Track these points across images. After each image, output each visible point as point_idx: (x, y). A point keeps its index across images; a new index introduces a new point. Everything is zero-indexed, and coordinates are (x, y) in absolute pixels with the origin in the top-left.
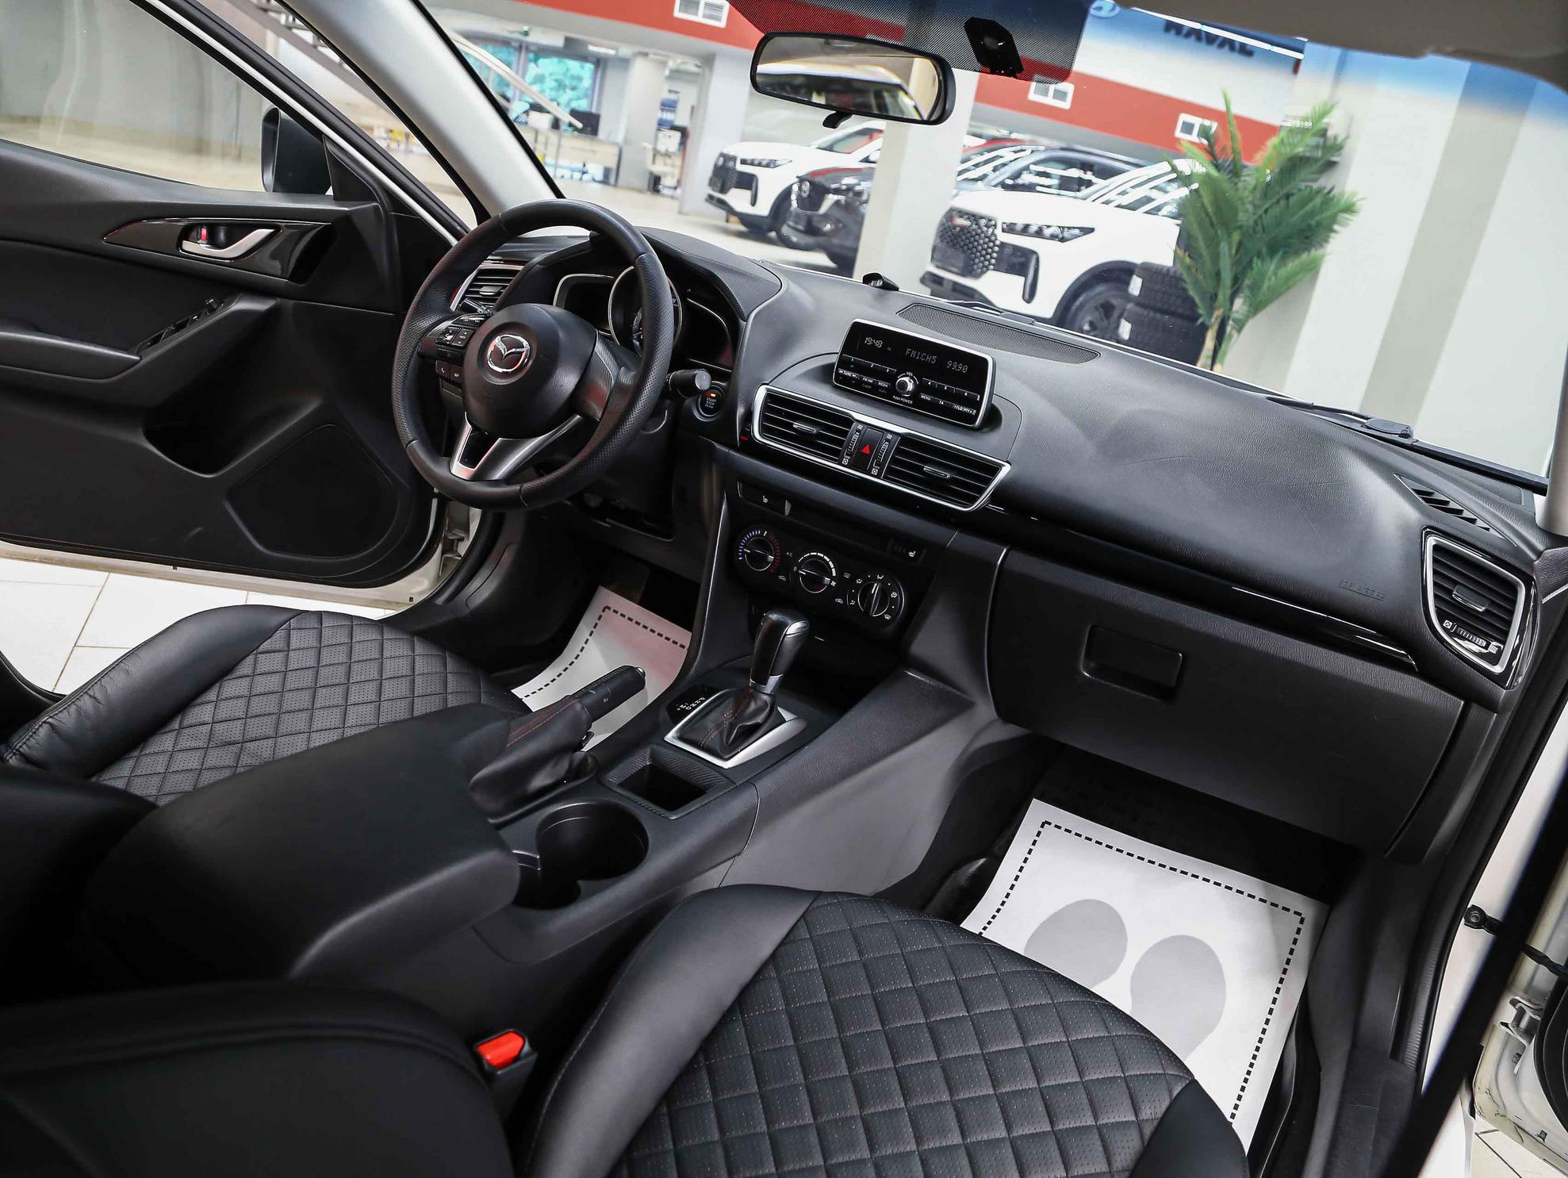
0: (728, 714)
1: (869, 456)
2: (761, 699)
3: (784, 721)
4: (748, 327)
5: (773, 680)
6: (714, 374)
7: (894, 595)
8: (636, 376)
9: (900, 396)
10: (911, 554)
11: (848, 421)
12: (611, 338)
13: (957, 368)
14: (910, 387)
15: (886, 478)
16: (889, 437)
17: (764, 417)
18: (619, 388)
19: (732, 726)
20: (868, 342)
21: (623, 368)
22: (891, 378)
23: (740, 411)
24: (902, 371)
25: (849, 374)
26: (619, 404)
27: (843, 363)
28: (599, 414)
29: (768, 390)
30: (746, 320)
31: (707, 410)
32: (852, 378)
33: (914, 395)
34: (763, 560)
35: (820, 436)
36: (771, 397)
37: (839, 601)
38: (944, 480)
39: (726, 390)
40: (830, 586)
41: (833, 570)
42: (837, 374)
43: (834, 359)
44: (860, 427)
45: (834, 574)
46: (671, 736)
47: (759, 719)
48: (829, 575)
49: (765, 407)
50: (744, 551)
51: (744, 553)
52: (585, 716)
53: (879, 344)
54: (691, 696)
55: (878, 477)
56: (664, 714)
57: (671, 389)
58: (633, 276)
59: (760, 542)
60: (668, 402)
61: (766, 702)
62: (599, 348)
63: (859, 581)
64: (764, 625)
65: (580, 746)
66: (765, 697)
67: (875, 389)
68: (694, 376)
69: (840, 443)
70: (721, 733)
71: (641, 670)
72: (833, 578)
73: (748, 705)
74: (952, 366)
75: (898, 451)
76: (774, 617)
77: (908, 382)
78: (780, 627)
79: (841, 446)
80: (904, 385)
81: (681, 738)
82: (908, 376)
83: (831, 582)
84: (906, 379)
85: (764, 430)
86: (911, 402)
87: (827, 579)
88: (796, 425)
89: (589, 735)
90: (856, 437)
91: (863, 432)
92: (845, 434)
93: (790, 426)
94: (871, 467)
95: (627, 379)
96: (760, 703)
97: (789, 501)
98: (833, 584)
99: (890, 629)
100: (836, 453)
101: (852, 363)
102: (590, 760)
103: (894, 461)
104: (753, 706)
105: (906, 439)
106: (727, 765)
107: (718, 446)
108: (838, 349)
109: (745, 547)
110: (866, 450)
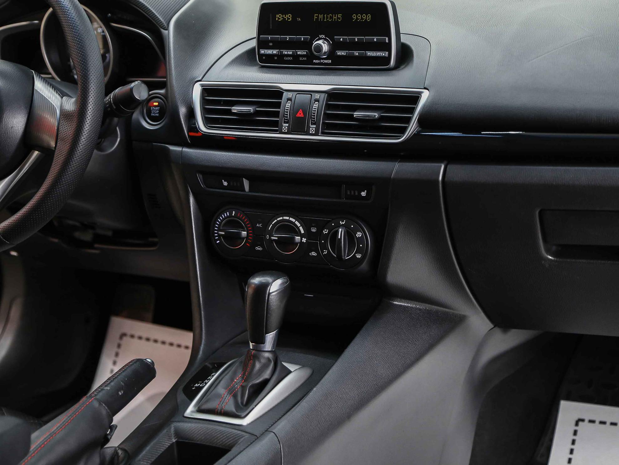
0: (238, 379)
1: (304, 118)
2: (264, 358)
3: (289, 372)
4: (170, 34)
5: (270, 337)
6: (151, 86)
7: (359, 234)
8: (76, 102)
9: (319, 58)
10: (363, 194)
11: (278, 93)
12: (53, 78)
13: (362, 19)
14: (325, 48)
15: (324, 133)
16: (317, 96)
17: (205, 111)
18: (65, 115)
19: (243, 388)
20: (279, 19)
21: (64, 98)
22: (307, 45)
23: (183, 111)
24: (315, 36)
25: (270, 52)
26: (68, 130)
27: (262, 44)
28: (53, 144)
29: (202, 85)
30: (167, 29)
31: (154, 119)
32: (273, 56)
33: (331, 54)
34: (238, 236)
35: (257, 113)
36: (207, 91)
37: (314, 254)
38: (374, 120)
39: (166, 96)
40: (301, 242)
41: (301, 228)
42: (261, 56)
43: (253, 44)
44: (290, 95)
45: (303, 232)
46: (190, 411)
47: (266, 375)
48: (298, 233)
49: (204, 101)
50: (219, 233)
51: (219, 236)
52: (104, 411)
53: (289, 17)
54: (204, 375)
55: (316, 134)
56: (181, 397)
57: (115, 107)
58: (54, 16)
59: (232, 223)
60: (116, 120)
61: (269, 359)
62: (39, 85)
63: (325, 232)
64: (250, 291)
65: (106, 440)
66: (267, 355)
67: (296, 59)
68: (131, 89)
69: (277, 114)
70: (235, 396)
71: (149, 361)
72: (302, 236)
73: (254, 366)
74: (357, 19)
75: (328, 107)
76: (256, 280)
77: (322, 44)
78: (263, 288)
79: (278, 117)
80: (319, 48)
81: (200, 411)
82: (321, 39)
83: (301, 239)
84: (320, 42)
85: (208, 121)
86: (330, 61)
87: (298, 238)
88: (236, 109)
89: (113, 428)
90: (288, 105)
91: (293, 100)
92: (278, 105)
93: (229, 112)
94: (309, 127)
95: (70, 104)
96: (263, 361)
97: (246, 179)
98: (304, 240)
99: (364, 266)
100: (276, 124)
101: (271, 41)
102: (120, 452)
103: (327, 116)
104: (258, 366)
105: (332, 95)
106: (245, 422)
107: (172, 148)
108: (254, 34)
109: (219, 230)
110: (300, 115)
